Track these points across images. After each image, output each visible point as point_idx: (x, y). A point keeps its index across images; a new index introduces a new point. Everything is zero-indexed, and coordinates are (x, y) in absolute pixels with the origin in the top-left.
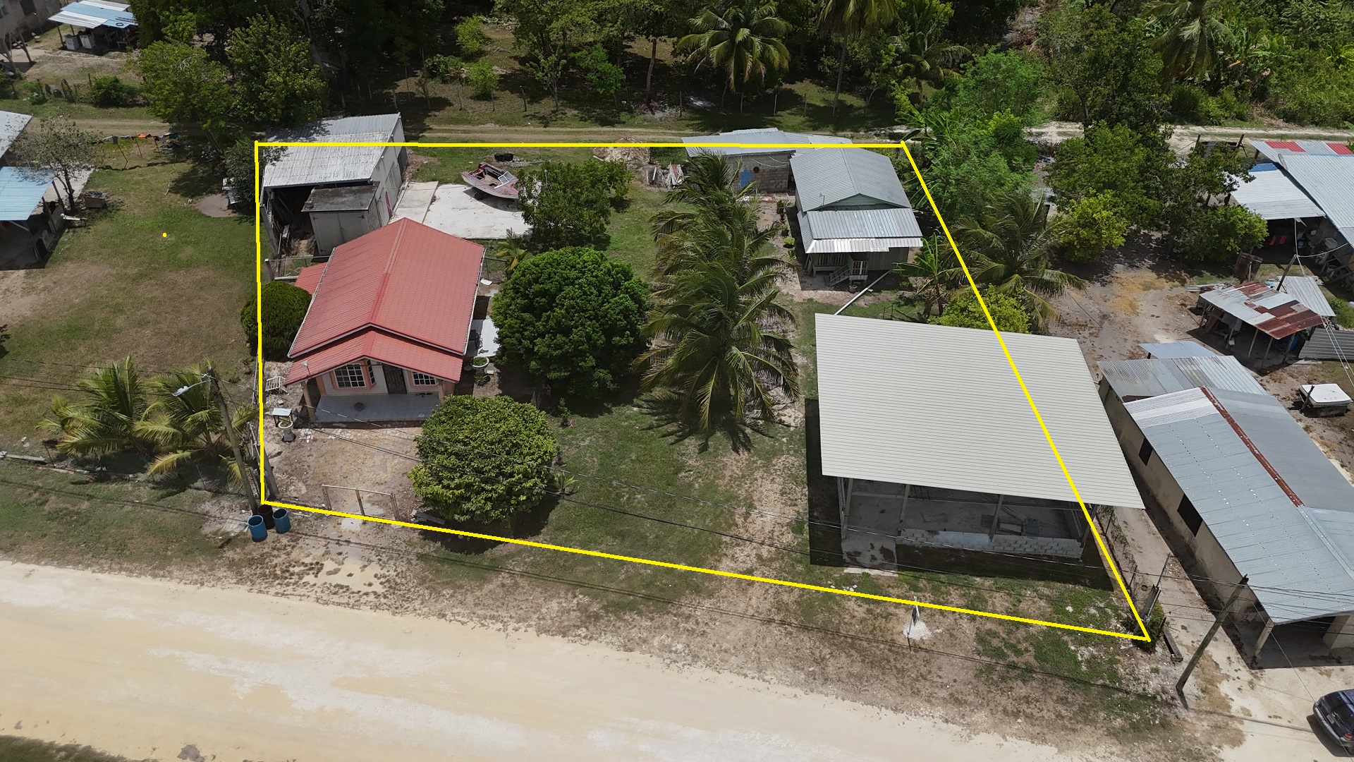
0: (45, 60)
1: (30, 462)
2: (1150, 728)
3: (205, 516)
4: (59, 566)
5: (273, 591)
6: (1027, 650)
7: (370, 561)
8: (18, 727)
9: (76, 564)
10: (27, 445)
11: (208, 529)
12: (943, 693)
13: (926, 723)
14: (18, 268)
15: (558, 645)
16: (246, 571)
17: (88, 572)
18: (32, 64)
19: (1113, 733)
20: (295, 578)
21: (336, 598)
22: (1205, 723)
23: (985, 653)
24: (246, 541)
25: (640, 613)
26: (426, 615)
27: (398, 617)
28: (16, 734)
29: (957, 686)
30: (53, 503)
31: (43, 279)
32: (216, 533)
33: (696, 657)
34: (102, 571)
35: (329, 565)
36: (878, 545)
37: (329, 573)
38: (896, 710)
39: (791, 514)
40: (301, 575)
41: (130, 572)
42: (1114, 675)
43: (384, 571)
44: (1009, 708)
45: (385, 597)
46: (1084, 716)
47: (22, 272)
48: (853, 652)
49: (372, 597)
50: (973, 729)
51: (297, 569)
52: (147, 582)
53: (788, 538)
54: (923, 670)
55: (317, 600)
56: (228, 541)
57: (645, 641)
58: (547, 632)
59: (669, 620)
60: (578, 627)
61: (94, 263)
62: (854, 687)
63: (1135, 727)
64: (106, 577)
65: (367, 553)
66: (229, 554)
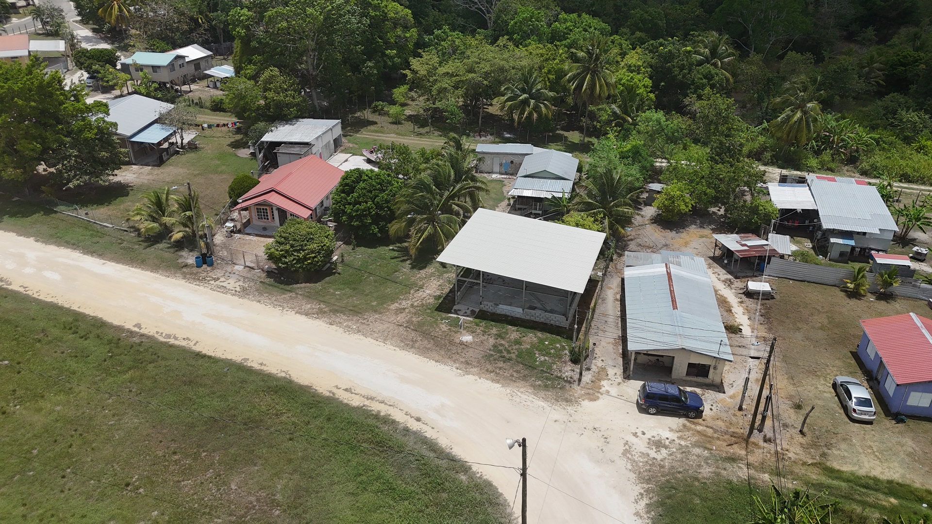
0: (197, 90)
1: (122, 230)
2: (553, 387)
3: (181, 256)
4: (117, 263)
5: (195, 283)
6: (514, 353)
7: (240, 280)
8: (79, 308)
9: (123, 264)
10: (124, 225)
11: (180, 261)
12: (463, 360)
13: (447, 368)
14: (149, 166)
15: (303, 318)
16: (188, 276)
17: (127, 267)
18: (191, 91)
19: (534, 386)
20: (206, 281)
21: (219, 290)
22: (583, 392)
23: (493, 351)
24: (193, 267)
25: (344, 314)
26: (253, 301)
27: (241, 299)
28: (78, 310)
29: (471, 359)
30: (125, 244)
31: (157, 171)
32: (182, 262)
33: (359, 331)
34: (132, 267)
35: (222, 279)
36: (471, 309)
37: (221, 282)
38: (436, 361)
39: (438, 293)
40: (209, 281)
41: (143, 269)
42: (550, 368)
43: (244, 285)
44: (490, 370)
45: (239, 292)
46: (525, 378)
47: (150, 167)
48: (432, 341)
49: (233, 292)
50: (468, 373)
51: (208, 279)
52: (148, 273)
53: (432, 300)
54: (459, 351)
55: (211, 289)
56: (186, 266)
57: (340, 323)
58: (299, 313)
59: (355, 318)
60: (314, 314)
61: (181, 167)
62: (424, 352)
63: (546, 386)
64: (133, 269)
65: (240, 278)
66: (184, 270)
